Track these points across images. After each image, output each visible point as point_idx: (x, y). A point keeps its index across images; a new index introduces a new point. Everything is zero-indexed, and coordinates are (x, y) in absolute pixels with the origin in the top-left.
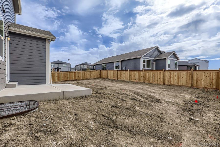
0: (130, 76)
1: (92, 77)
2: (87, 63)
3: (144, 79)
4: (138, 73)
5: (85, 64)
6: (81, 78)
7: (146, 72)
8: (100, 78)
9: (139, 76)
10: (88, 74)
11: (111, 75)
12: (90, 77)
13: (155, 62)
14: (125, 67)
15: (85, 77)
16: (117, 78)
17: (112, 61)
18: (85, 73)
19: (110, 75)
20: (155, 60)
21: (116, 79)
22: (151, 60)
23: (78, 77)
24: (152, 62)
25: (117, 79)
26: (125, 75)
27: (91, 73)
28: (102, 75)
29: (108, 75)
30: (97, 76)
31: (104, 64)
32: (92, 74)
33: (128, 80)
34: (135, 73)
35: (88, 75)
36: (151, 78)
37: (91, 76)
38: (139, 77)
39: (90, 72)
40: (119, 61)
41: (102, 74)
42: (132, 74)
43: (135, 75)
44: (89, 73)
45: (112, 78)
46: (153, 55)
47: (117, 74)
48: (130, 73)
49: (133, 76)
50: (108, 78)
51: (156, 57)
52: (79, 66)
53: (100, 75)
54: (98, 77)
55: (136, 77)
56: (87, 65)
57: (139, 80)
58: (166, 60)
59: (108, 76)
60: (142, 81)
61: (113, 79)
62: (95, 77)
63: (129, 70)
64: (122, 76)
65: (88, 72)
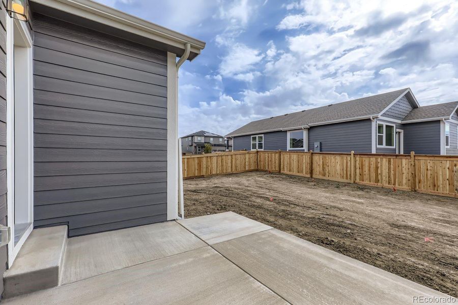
0: (358, 171)
1: (239, 169)
2: (204, 132)
3: (415, 180)
4: (389, 162)
5: (201, 134)
6: (214, 173)
7: (422, 162)
8: (258, 170)
9: (392, 172)
10: (230, 161)
11: (290, 164)
12: (234, 168)
13: (402, 131)
14: (321, 143)
15: (222, 170)
16: (311, 173)
17: (281, 129)
18: (222, 159)
19: (286, 163)
20: (403, 126)
21: (309, 176)
22: (394, 125)
23: (207, 168)
24: (398, 130)
25: (312, 177)
26: (338, 167)
27: (236, 159)
28: (262, 163)
29: (282, 163)
30: (250, 165)
31: (257, 136)
32: (238, 162)
33: (352, 182)
34: (377, 163)
35: (230, 165)
36: (444, 180)
37: (236, 167)
38: (395, 175)
39: (234, 157)
40: (302, 127)
41: (262, 160)
42: (367, 164)
43: (377, 168)
44: (232, 158)
45: (295, 173)
46: (398, 112)
47: (312, 163)
48: (358, 162)
49: (369, 170)
50: (282, 171)
51: (404, 117)
52: (187, 139)
53: (257, 162)
54: (252, 168)
55: (379, 172)
56: (205, 137)
57: (394, 184)
58: (442, 125)
59: (282, 166)
60: (405, 187)
61: (298, 174)
62: (245, 168)
63: (353, 152)
64: (327, 168)
65: (230, 157)
